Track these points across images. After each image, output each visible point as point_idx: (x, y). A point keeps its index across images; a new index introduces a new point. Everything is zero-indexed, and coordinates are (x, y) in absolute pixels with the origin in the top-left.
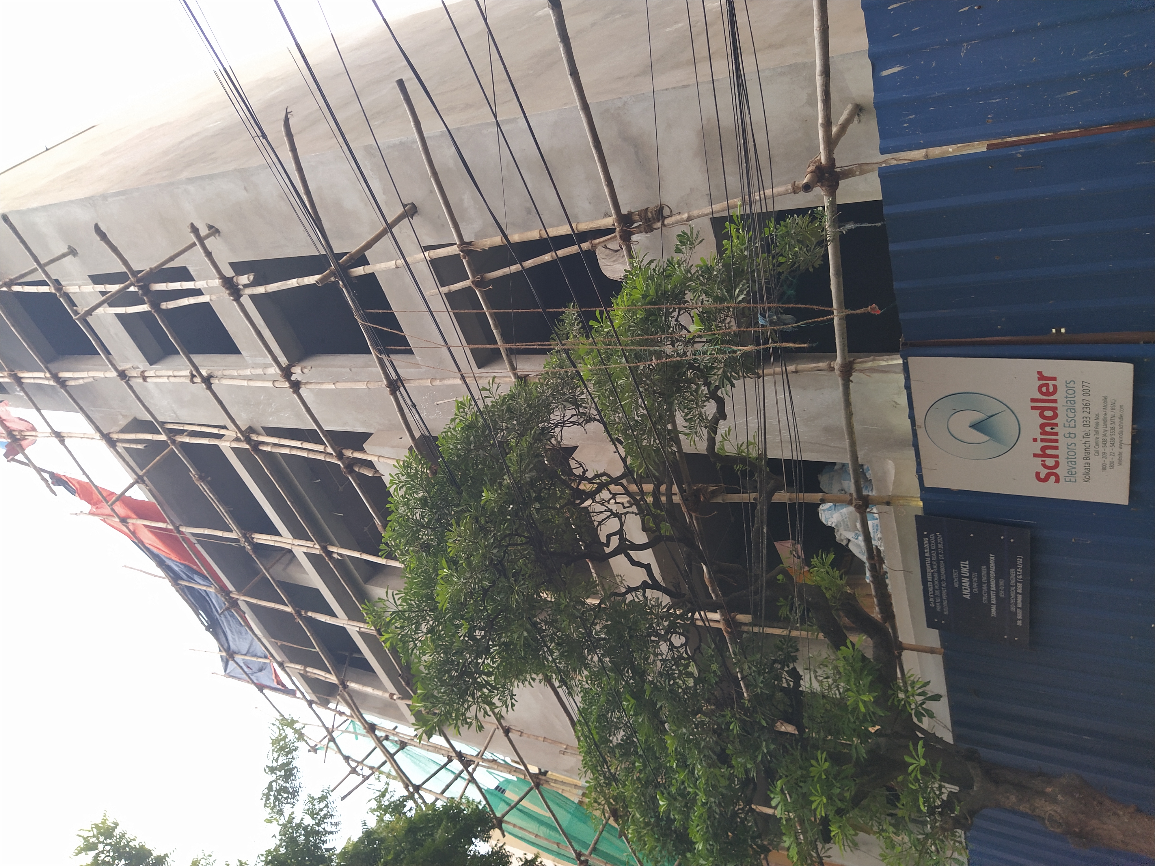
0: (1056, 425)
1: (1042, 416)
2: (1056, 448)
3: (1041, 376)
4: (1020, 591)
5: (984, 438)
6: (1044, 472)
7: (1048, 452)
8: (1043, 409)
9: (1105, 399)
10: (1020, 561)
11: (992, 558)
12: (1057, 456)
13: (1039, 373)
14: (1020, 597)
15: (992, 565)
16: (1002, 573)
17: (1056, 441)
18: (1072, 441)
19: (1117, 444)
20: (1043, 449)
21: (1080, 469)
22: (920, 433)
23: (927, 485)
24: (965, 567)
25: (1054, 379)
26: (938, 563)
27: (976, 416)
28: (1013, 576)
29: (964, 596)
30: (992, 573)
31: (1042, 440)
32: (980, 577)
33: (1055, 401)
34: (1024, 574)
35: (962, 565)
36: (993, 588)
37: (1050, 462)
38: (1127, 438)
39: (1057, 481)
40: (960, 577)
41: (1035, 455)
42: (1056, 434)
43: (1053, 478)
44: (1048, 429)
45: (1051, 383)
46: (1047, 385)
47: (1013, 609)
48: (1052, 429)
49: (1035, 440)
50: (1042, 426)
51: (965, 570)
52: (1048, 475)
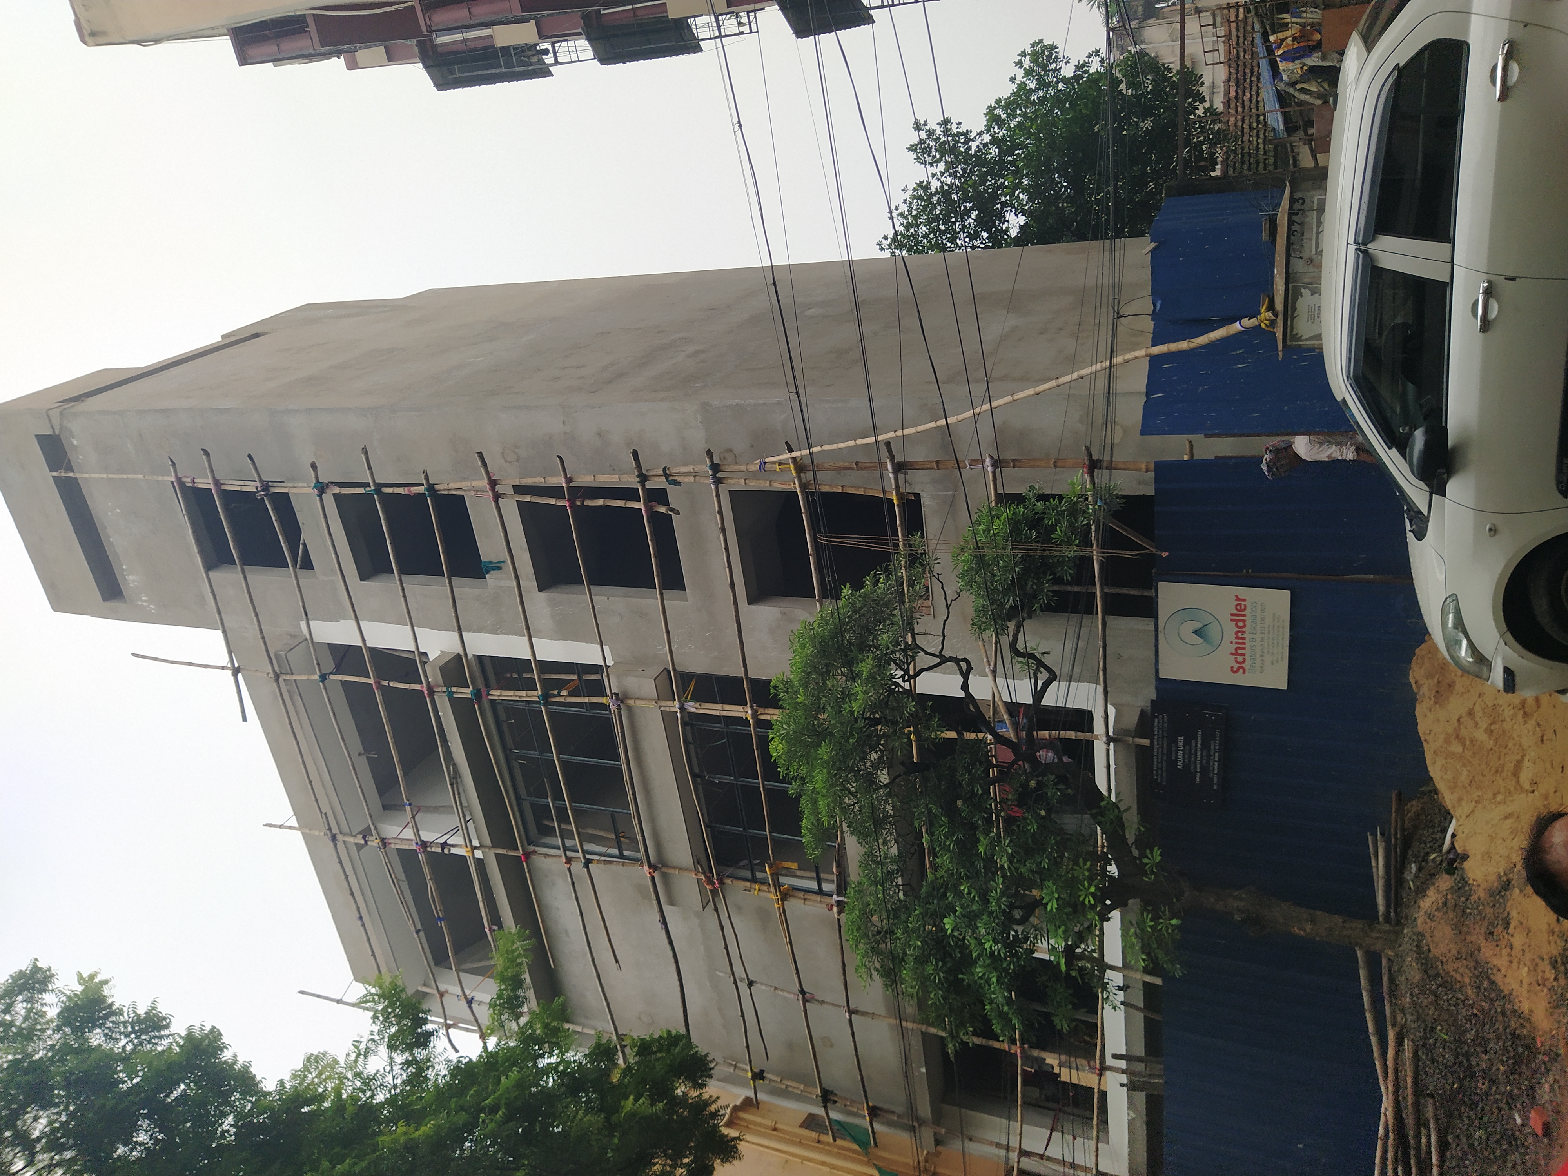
0: (1244, 632)
1: (1237, 626)
2: (1244, 649)
3: (1238, 599)
4: (1216, 759)
5: (1201, 641)
6: (1236, 666)
7: (1240, 651)
8: (1237, 621)
9: (1274, 614)
10: (1218, 734)
11: (1200, 733)
12: (1244, 655)
13: (1236, 596)
14: (1216, 764)
15: (1199, 738)
16: (1205, 746)
17: (1244, 644)
18: (1254, 644)
19: (1280, 646)
20: (1236, 649)
21: (1258, 664)
22: (1161, 636)
23: (1161, 676)
24: (1181, 740)
25: (1244, 600)
26: (1163, 738)
27: (1197, 625)
28: (1212, 747)
29: (1179, 767)
30: (1199, 745)
31: (1237, 643)
32: (1190, 750)
33: (1244, 616)
34: (1220, 745)
35: (1179, 740)
36: (1199, 758)
37: (1240, 659)
38: (1287, 643)
39: (1244, 673)
40: (1178, 750)
41: (1232, 654)
42: (1244, 639)
43: (1241, 671)
44: (1240, 635)
45: (1243, 603)
46: (1240, 604)
47: (1211, 775)
48: (1242, 635)
49: (1232, 643)
50: (1237, 633)
51: (1181, 744)
52: (1239, 668)
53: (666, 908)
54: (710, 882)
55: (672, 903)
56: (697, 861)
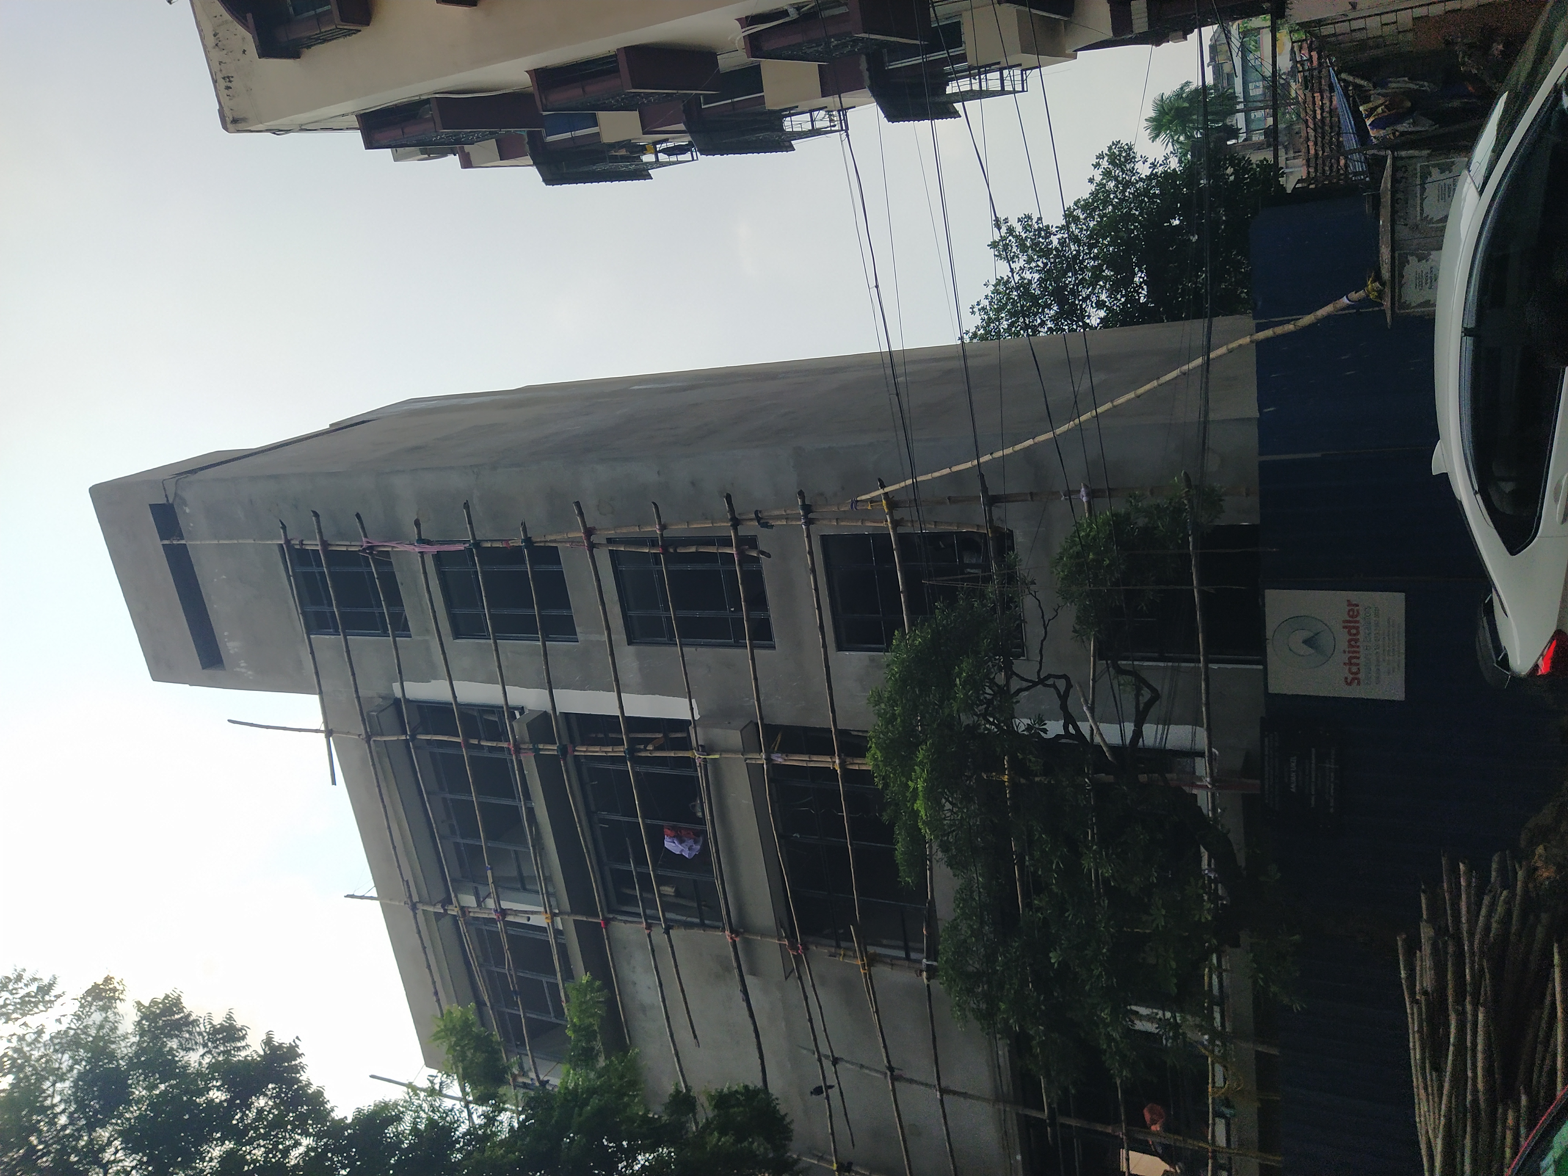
0: (1358, 640)
1: (1350, 634)
2: (1358, 658)
4: (1332, 779)
5: (1311, 651)
6: (1350, 677)
7: (1354, 661)
8: (1350, 628)
9: (1389, 619)
11: (1313, 751)
12: (1358, 664)
13: (1348, 601)
14: (1332, 785)
15: (1313, 757)
16: (1320, 766)
17: (1359, 652)
19: (1396, 653)
20: (1350, 658)
21: (1373, 674)
24: (1294, 760)
25: (1357, 605)
26: (1275, 760)
27: (1308, 634)
28: (1327, 766)
29: (1292, 790)
30: (1313, 766)
31: (1349, 652)
32: (1304, 771)
33: (1358, 622)
34: (1335, 763)
35: (1291, 761)
36: (1313, 780)
37: (1354, 669)
38: (1403, 651)
39: (1359, 684)
40: (1290, 772)
41: (1345, 664)
42: (1358, 647)
43: (1356, 682)
44: (1353, 643)
45: (1355, 608)
46: (1353, 610)
47: (1327, 797)
48: (1356, 643)
49: (1344, 652)
50: (1349, 641)
51: (1294, 765)
52: (1353, 679)
53: (748, 979)
54: (793, 946)
55: (753, 972)
56: (780, 923)
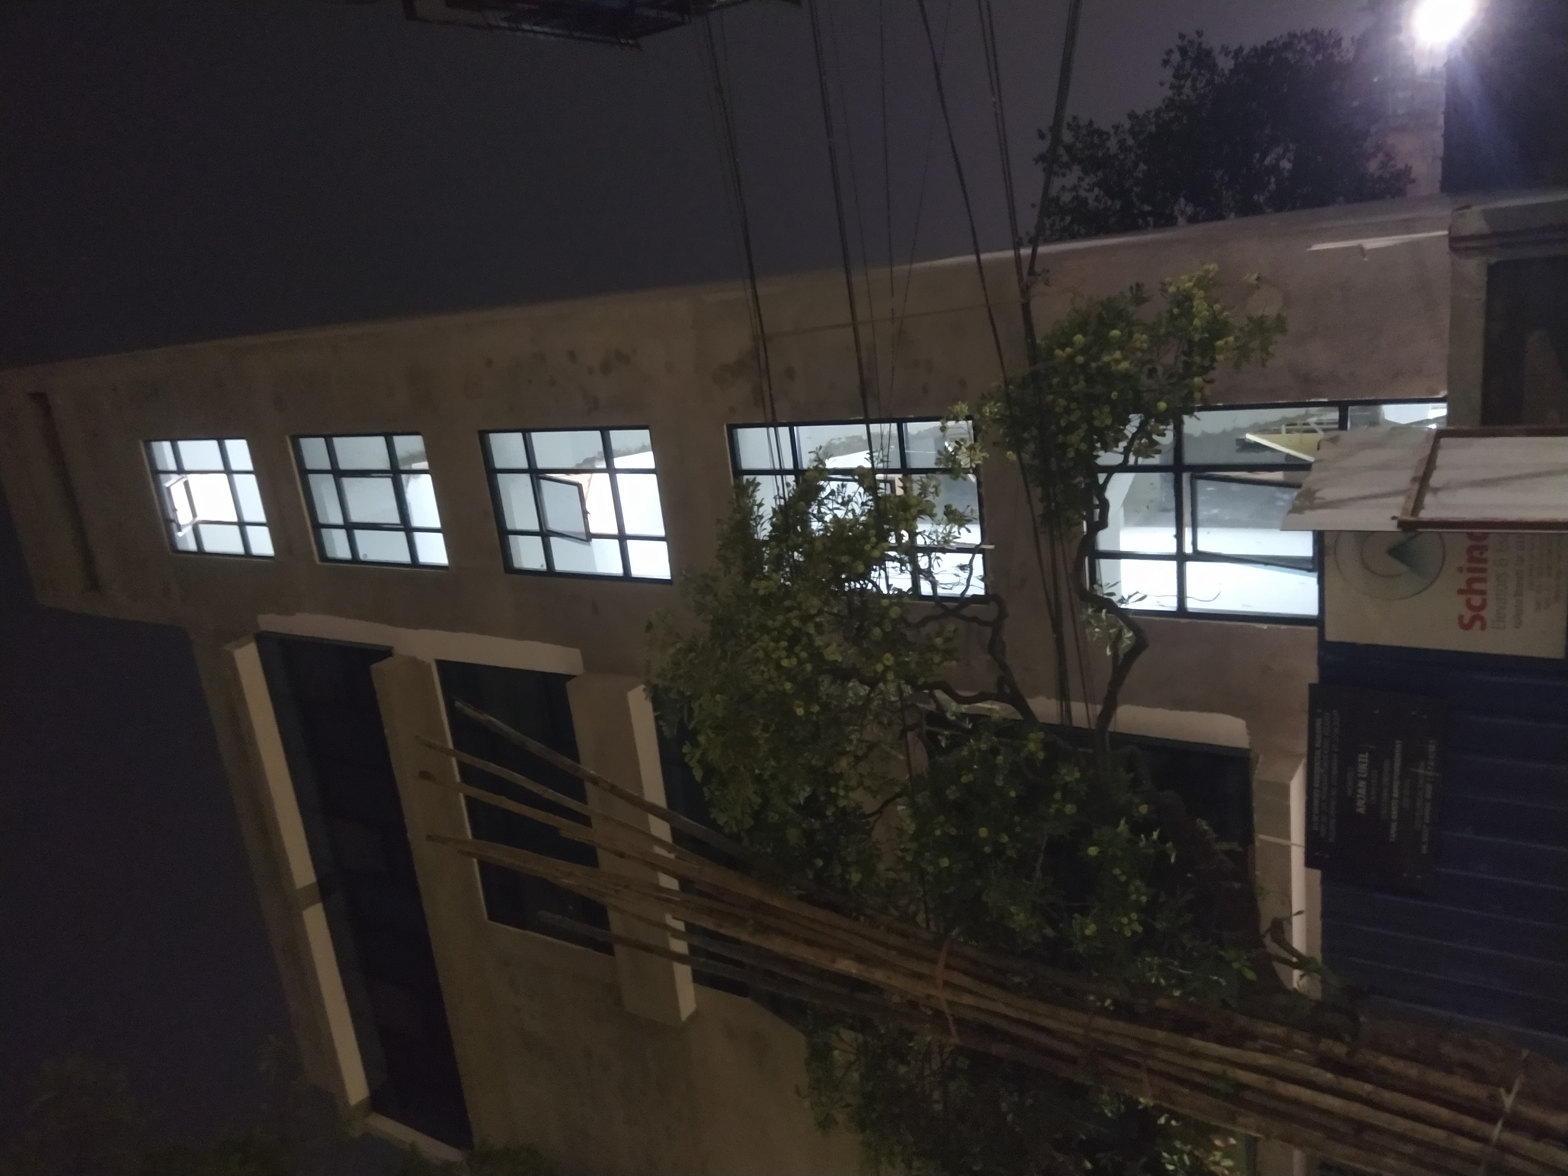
2: (1484, 580)
4: (1429, 796)
5: (1403, 568)
6: (1468, 615)
10: (1432, 749)
11: (1398, 745)
14: (1428, 805)
18: (1503, 570)
20: (1470, 582)
21: (1510, 611)
23: (1327, 640)
24: (1363, 760)
26: (1330, 757)
28: (1422, 772)
29: (1358, 810)
31: (1470, 570)
32: (1380, 779)
35: (1360, 760)
36: (1396, 794)
39: (1483, 627)
40: (1356, 779)
41: (1461, 592)
42: (1485, 561)
43: (1478, 624)
44: (1476, 554)
47: (1418, 826)
48: (1481, 553)
49: (1460, 570)
51: (1363, 768)
52: (1473, 619)
